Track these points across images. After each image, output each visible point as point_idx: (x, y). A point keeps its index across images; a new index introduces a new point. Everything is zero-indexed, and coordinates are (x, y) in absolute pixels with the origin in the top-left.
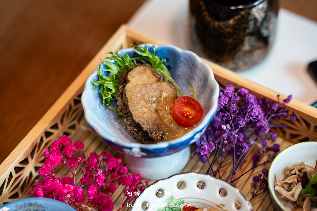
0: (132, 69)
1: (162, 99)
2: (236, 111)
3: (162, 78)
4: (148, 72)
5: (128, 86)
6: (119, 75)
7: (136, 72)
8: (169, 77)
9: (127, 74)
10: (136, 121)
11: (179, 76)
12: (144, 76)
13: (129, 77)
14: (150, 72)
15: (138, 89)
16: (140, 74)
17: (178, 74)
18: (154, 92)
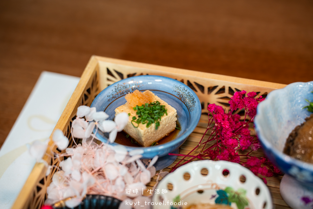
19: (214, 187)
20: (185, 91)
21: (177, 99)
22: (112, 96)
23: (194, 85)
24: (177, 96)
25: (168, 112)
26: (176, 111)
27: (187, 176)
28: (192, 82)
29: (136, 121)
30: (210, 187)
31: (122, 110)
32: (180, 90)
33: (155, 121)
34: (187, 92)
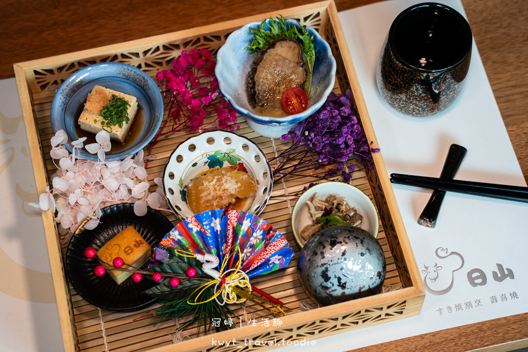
0: (286, 40)
1: (288, 78)
2: (332, 128)
3: (302, 64)
4: (297, 51)
5: (271, 51)
6: (276, 37)
7: (287, 44)
8: (310, 67)
9: (279, 41)
10: (255, 80)
11: (319, 71)
12: (291, 52)
13: (278, 44)
14: (298, 52)
15: (277, 58)
16: (290, 48)
17: (320, 69)
18: (287, 69)
19: (205, 155)
20: (130, 72)
21: (123, 80)
22: (63, 104)
23: (128, 55)
24: (123, 77)
25: (129, 103)
26: (135, 98)
27: (180, 159)
28: (125, 53)
29: (105, 125)
30: (201, 157)
31: (85, 118)
32: (125, 71)
33: (123, 118)
34: (133, 72)
